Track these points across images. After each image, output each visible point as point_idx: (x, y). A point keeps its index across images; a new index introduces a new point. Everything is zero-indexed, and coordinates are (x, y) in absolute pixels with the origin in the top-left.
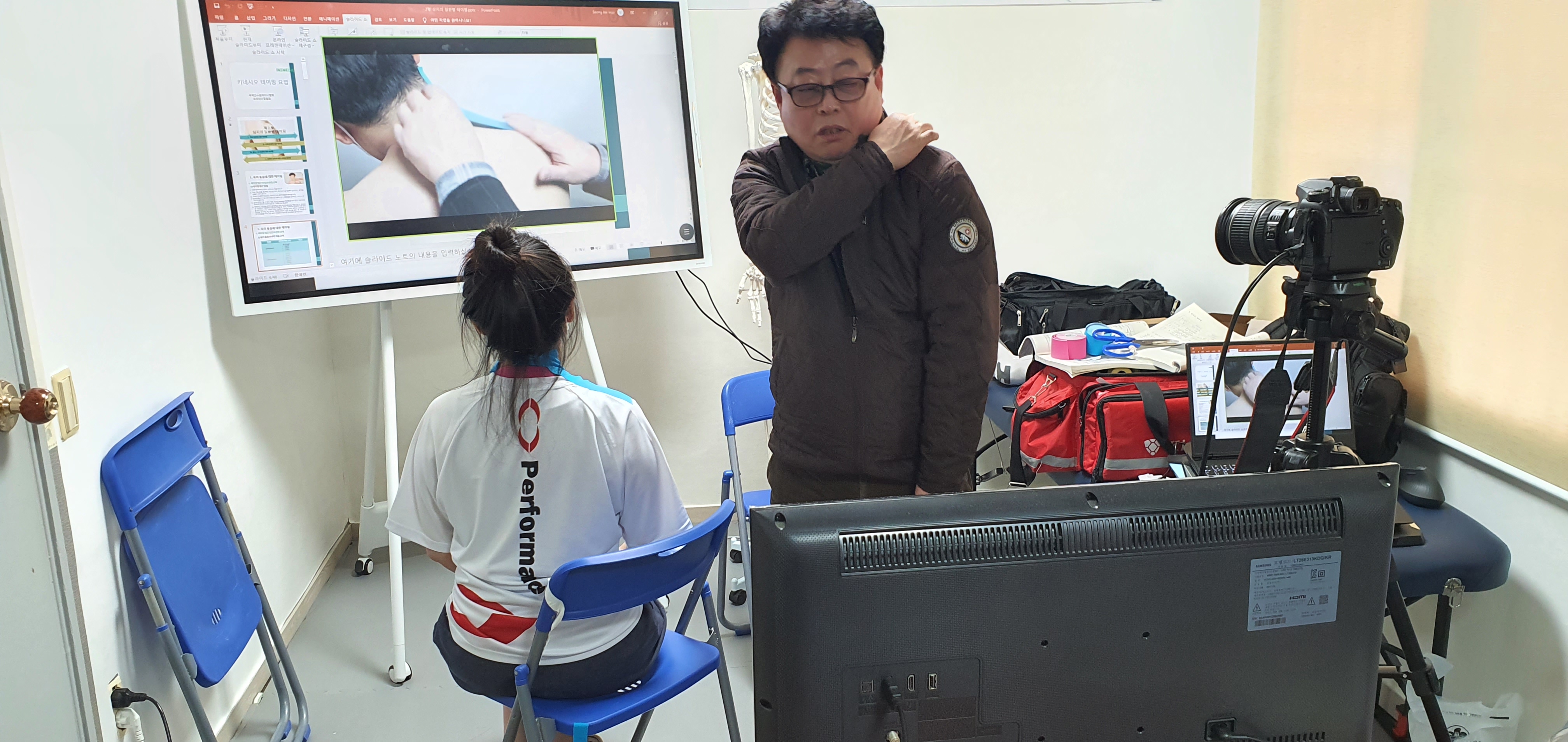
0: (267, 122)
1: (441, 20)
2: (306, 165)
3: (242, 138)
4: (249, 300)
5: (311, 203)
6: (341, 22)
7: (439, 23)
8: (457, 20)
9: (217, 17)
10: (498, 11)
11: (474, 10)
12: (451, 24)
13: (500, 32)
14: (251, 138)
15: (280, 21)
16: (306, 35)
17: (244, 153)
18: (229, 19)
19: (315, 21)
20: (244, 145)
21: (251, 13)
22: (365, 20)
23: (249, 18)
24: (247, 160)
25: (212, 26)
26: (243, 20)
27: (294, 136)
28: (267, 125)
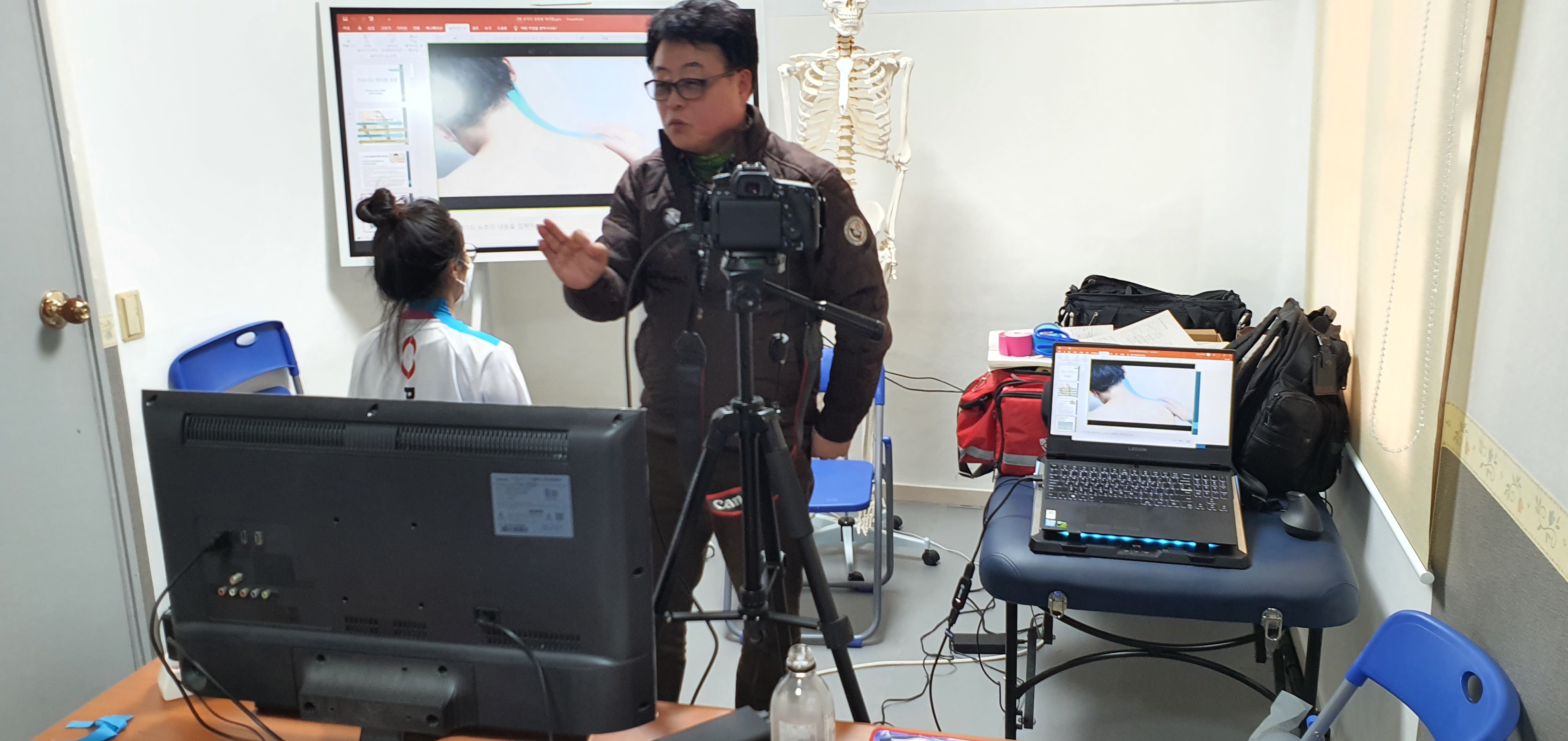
0: (378, 112)
1: (530, 28)
2: (407, 148)
3: (358, 124)
4: (353, 253)
5: (410, 178)
6: (444, 30)
7: (529, 31)
8: (544, 28)
9: (344, 28)
10: (582, 19)
11: (560, 19)
12: (539, 31)
13: (582, 38)
14: (364, 125)
15: (394, 30)
16: (415, 42)
17: (359, 136)
18: (354, 29)
19: (423, 30)
20: (360, 130)
21: (371, 24)
22: (465, 29)
23: (369, 28)
24: (361, 142)
25: (341, 35)
26: (365, 30)
27: (399, 123)
28: (379, 115)
